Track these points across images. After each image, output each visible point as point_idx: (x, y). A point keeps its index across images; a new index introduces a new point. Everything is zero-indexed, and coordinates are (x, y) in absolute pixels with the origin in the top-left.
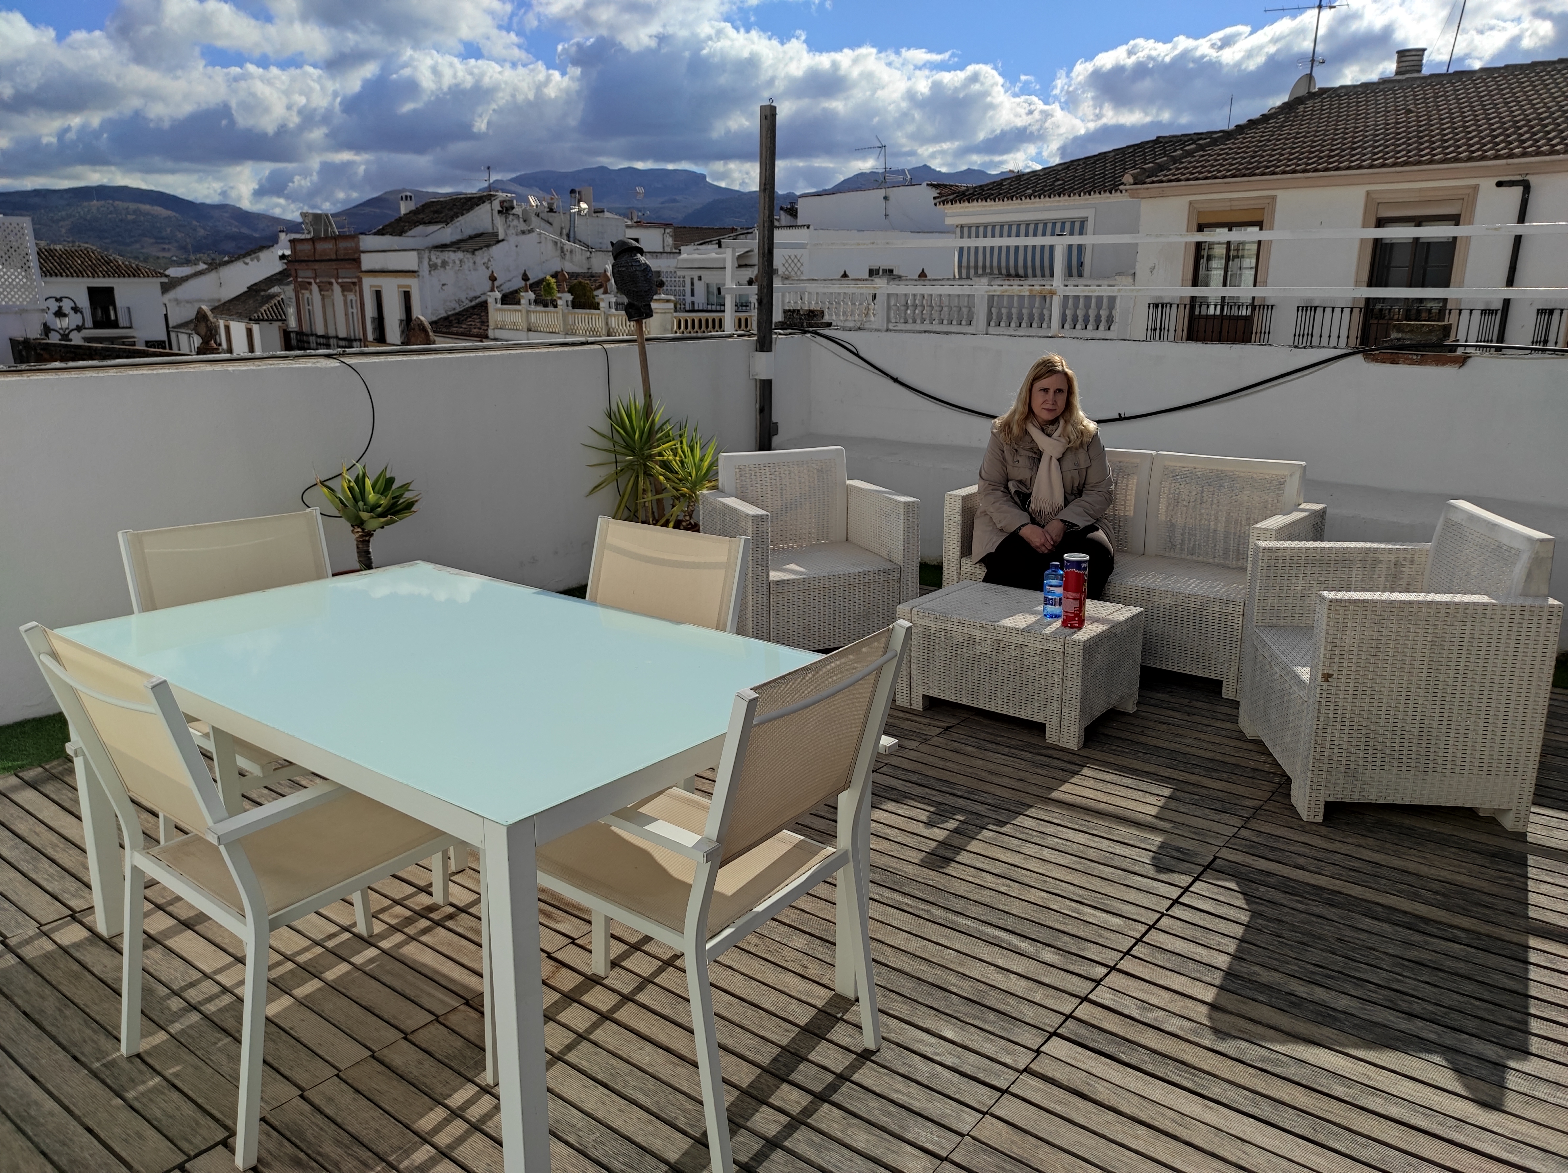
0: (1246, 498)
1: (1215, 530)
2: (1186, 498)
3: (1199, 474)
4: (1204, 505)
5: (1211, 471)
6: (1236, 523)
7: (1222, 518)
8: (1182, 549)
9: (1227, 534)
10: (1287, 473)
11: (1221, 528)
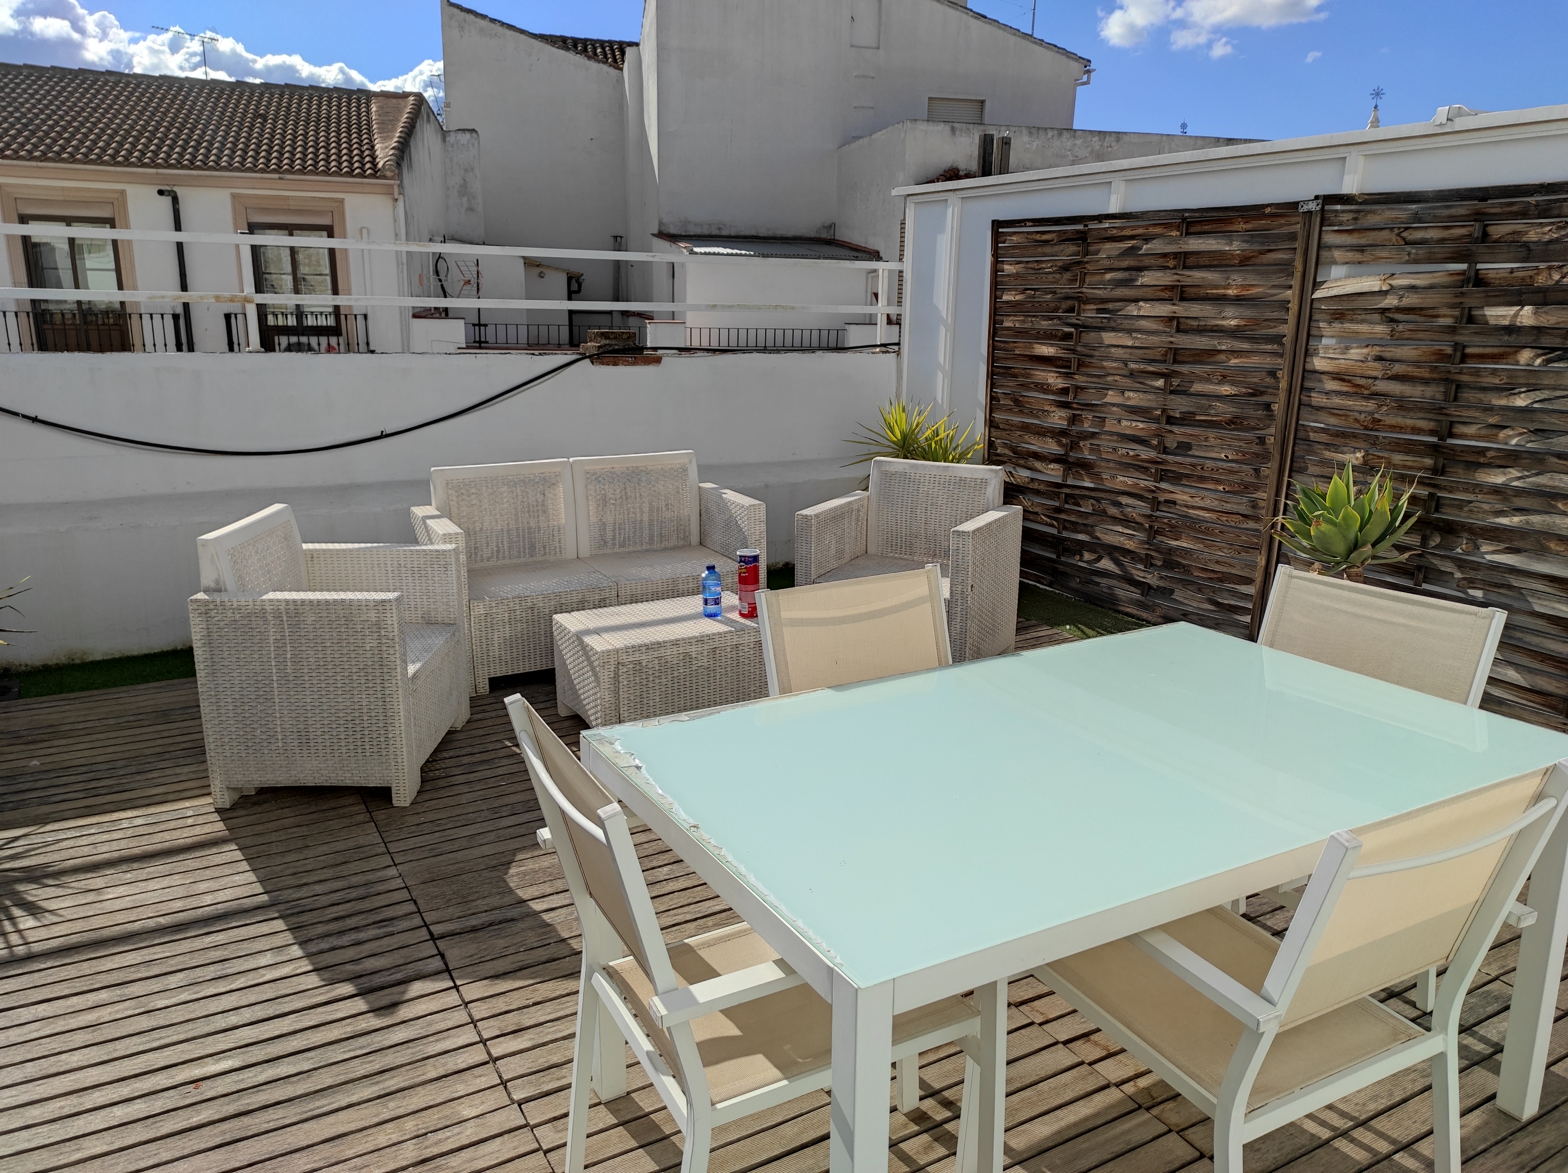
0: (662, 487)
1: (642, 521)
2: (612, 496)
3: (618, 473)
4: (629, 500)
5: (628, 469)
6: (658, 511)
7: (646, 510)
8: (614, 544)
9: (651, 524)
10: (687, 461)
11: (646, 518)
